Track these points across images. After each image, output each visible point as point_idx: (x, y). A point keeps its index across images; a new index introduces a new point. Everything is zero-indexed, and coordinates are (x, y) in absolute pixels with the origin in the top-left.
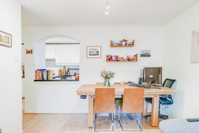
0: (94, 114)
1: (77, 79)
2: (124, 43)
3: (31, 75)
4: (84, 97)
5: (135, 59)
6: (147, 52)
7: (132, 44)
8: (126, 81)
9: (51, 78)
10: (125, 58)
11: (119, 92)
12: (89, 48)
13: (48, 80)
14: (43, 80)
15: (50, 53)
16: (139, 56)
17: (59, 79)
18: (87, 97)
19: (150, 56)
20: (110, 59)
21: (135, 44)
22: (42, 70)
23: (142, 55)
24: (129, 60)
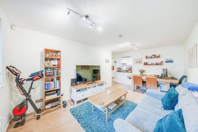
0: (135, 86)
1: (131, 72)
2: (153, 57)
3: (116, 69)
4: (130, 78)
5: (161, 64)
6: (170, 60)
7: (159, 57)
8: (156, 75)
9: (122, 71)
10: (155, 63)
11: (144, 78)
12: (136, 60)
13: (121, 72)
14: (119, 71)
15: (124, 61)
16: (164, 62)
17: (125, 71)
18: (132, 78)
19: (173, 62)
20: (146, 64)
21: (161, 56)
22: (119, 68)
23: (166, 62)
24: (157, 64)
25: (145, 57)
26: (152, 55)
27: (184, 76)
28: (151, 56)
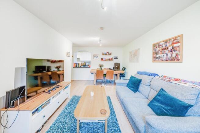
1: (90, 67)
2: (107, 54)
4: (92, 73)
7: (110, 54)
9: (79, 66)
10: (108, 59)
11: (105, 72)
12: (94, 55)
13: (78, 67)
14: (77, 67)
16: (113, 58)
17: (83, 67)
18: (94, 73)
19: (117, 58)
20: (102, 59)
21: (112, 54)
22: (76, 63)
23: (114, 58)
24: (109, 60)
25: (102, 54)
26: (107, 52)
27: (123, 68)
28: (105, 53)
